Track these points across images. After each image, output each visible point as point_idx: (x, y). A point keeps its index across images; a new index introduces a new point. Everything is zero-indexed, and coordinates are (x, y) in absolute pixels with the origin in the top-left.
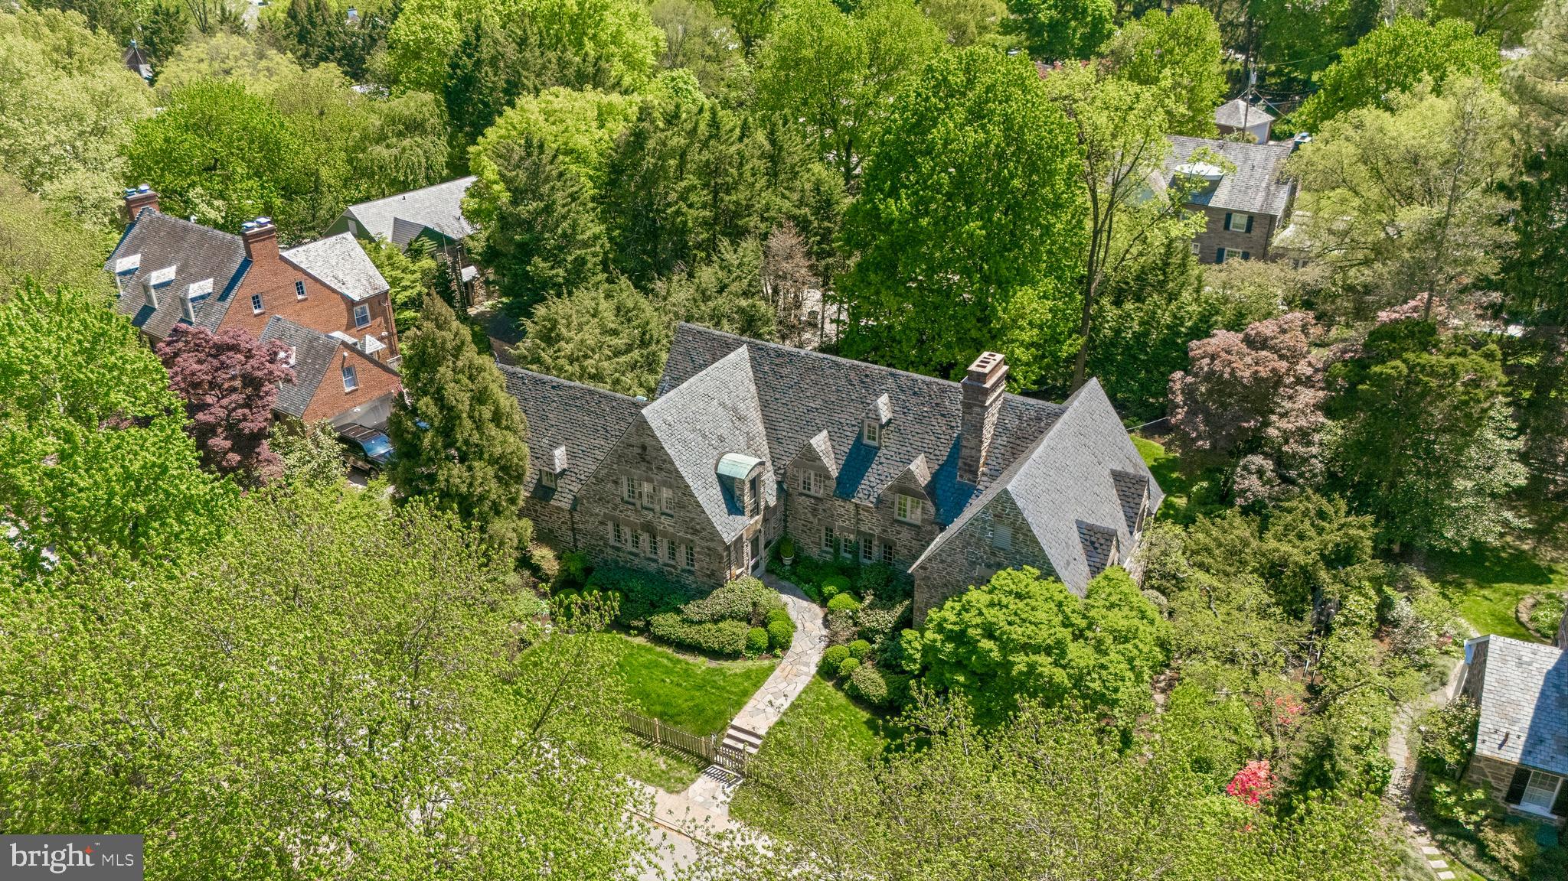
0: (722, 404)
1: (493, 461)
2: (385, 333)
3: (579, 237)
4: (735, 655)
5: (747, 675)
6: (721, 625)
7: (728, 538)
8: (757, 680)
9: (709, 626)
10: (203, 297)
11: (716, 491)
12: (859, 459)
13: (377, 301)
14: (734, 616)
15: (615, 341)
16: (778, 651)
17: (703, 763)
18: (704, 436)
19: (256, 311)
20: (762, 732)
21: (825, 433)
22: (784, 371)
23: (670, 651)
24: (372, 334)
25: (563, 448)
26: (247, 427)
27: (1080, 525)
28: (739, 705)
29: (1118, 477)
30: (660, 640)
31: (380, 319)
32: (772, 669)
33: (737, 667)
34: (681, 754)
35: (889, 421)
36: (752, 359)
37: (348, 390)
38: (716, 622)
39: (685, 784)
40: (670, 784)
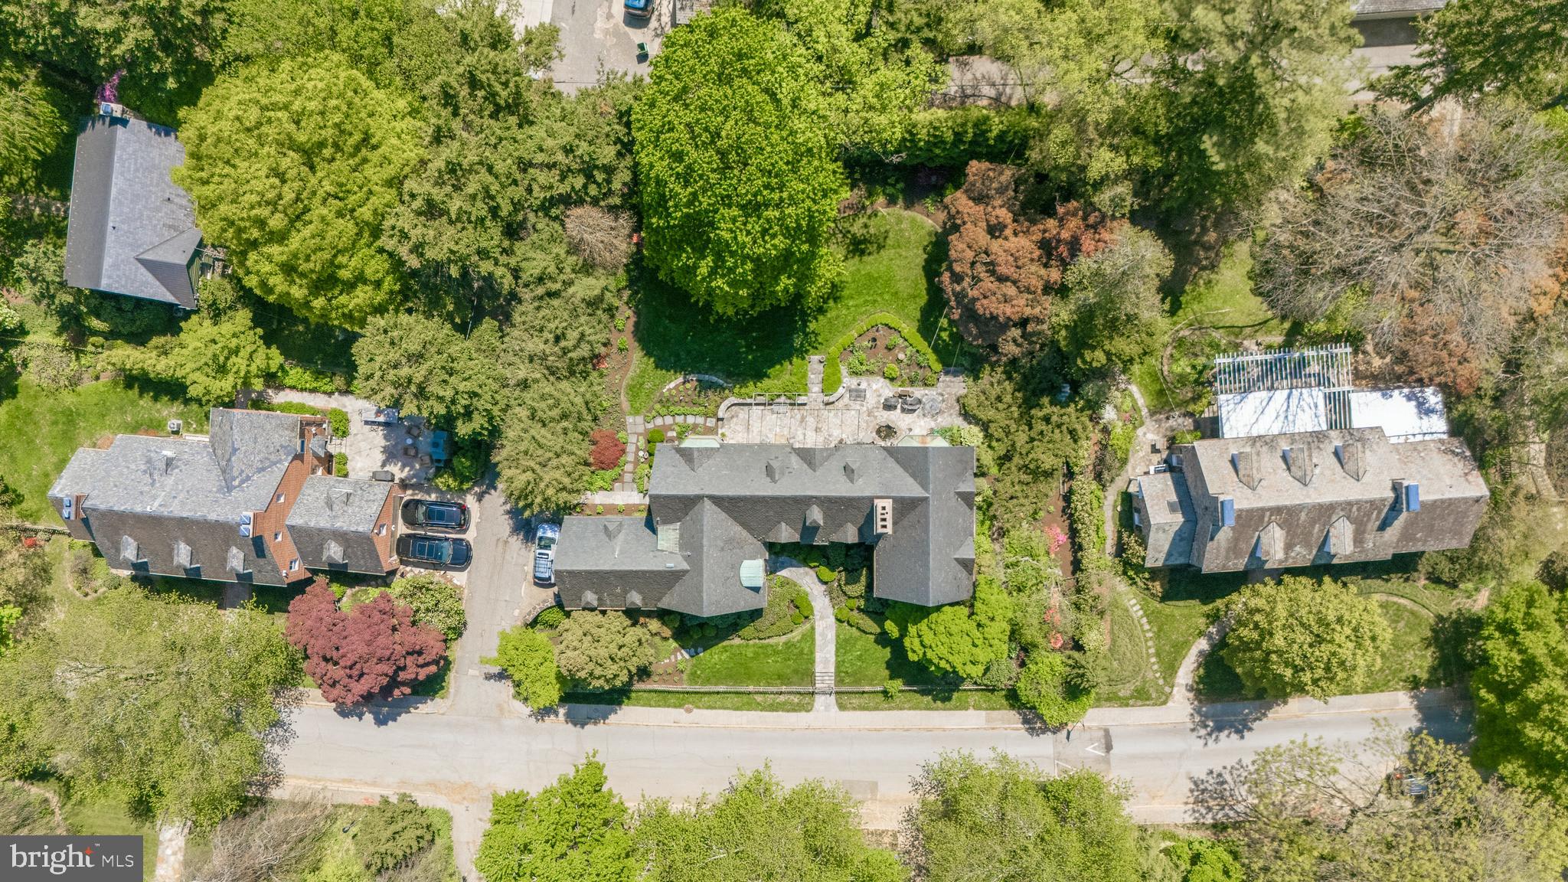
5: (804, 638)
8: (809, 638)
16: (811, 617)
20: (831, 670)
27: (958, 560)
28: (812, 662)
30: (747, 639)
32: (813, 628)
33: (794, 636)
39: (809, 704)
40: (807, 708)
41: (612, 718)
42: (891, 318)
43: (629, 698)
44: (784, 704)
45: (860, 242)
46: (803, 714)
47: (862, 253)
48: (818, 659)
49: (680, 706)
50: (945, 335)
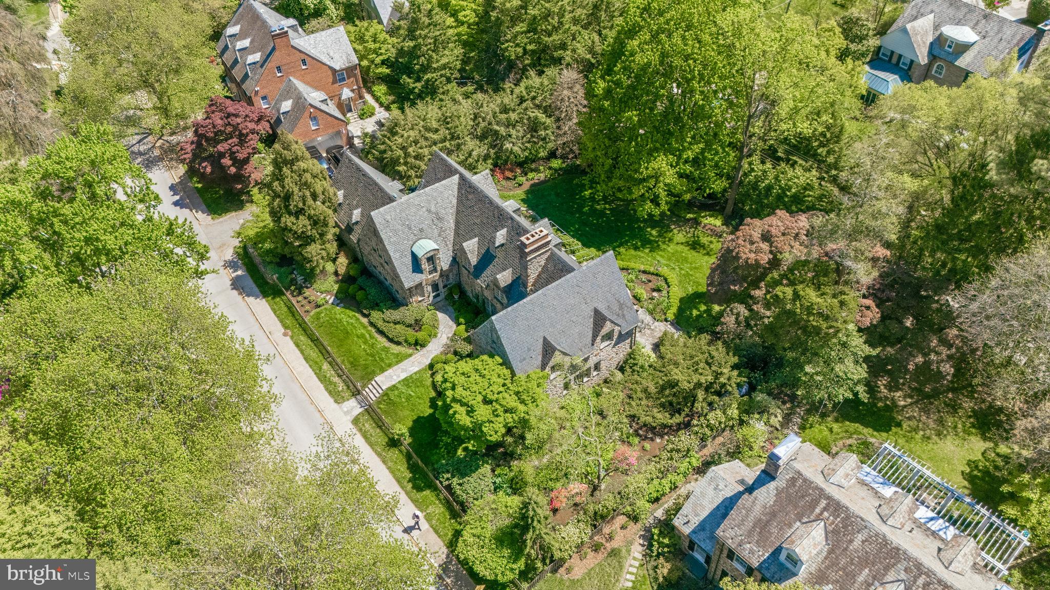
0: (429, 211)
1: (310, 217)
2: (355, 87)
3: (434, 66)
4: (398, 343)
5: (397, 355)
6: (397, 326)
7: (407, 285)
8: (400, 358)
9: (392, 325)
10: (254, 63)
11: (408, 260)
12: (487, 259)
13: (350, 70)
14: (403, 323)
15: (435, 137)
16: (418, 347)
17: (356, 393)
18: (410, 228)
19: (279, 75)
20: (384, 388)
21: (476, 239)
22: (470, 197)
23: (373, 331)
24: (348, 87)
25: (360, 210)
26: (241, 156)
27: (545, 339)
28: (383, 370)
29: (596, 312)
30: (372, 324)
31: (352, 79)
32: (411, 355)
33: (395, 349)
34: (351, 385)
35: (502, 245)
36: (459, 184)
37: (314, 128)
38: (395, 323)
39: (344, 400)
40: (338, 398)
41: (251, 300)
42: (673, 278)
43: (273, 298)
44: (331, 383)
45: (699, 244)
46: (332, 400)
47: (694, 249)
48: (386, 373)
49: (286, 327)
50: (695, 313)
